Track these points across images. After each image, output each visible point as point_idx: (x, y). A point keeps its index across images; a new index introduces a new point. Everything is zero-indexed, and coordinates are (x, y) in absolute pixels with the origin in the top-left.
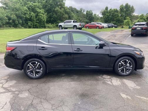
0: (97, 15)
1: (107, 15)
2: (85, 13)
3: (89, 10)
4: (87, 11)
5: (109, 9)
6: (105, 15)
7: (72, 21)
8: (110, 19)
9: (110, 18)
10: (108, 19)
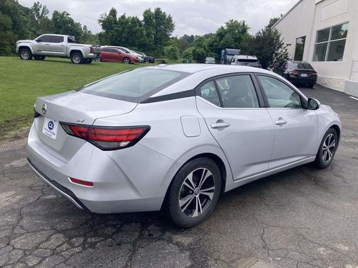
0: (82, 26)
1: (117, 31)
2: (50, 17)
3: (61, 12)
4: (56, 13)
5: (118, 16)
6: (112, 29)
7: (66, 37)
8: (123, 40)
9: (124, 38)
10: (119, 39)
